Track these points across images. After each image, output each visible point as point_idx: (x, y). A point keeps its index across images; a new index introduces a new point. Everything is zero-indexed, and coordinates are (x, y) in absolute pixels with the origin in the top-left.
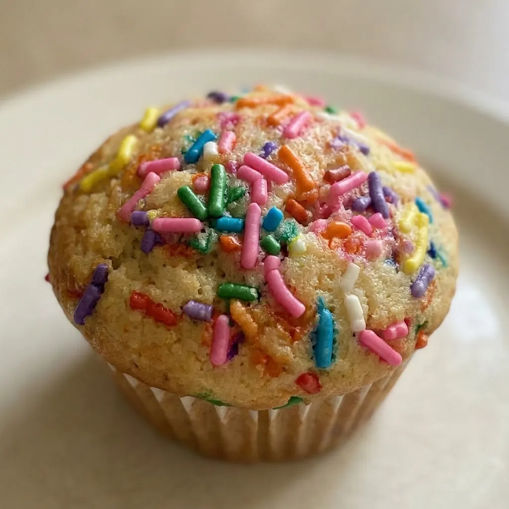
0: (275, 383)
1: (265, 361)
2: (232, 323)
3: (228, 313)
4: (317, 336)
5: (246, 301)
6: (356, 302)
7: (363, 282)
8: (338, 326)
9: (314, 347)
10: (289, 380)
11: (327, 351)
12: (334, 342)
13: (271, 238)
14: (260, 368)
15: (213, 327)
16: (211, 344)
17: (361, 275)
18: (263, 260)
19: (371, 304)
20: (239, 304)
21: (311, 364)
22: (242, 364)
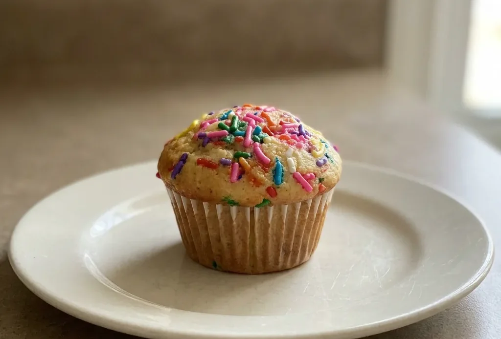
0: (258, 190)
1: (253, 180)
2: (240, 165)
3: (238, 161)
4: (276, 171)
5: (246, 157)
6: (292, 161)
7: (295, 155)
8: (284, 168)
9: (274, 176)
10: (262, 189)
11: (280, 178)
12: (282, 176)
13: (257, 137)
14: (252, 183)
15: (232, 167)
16: (231, 174)
17: (294, 152)
18: (253, 144)
19: (299, 164)
20: (243, 159)
21: (273, 183)
22: (244, 182)
